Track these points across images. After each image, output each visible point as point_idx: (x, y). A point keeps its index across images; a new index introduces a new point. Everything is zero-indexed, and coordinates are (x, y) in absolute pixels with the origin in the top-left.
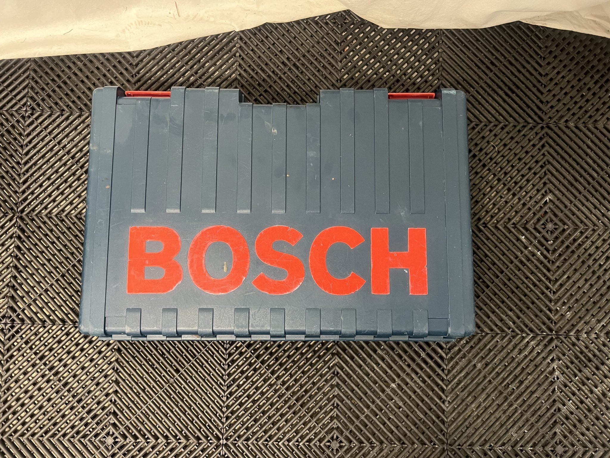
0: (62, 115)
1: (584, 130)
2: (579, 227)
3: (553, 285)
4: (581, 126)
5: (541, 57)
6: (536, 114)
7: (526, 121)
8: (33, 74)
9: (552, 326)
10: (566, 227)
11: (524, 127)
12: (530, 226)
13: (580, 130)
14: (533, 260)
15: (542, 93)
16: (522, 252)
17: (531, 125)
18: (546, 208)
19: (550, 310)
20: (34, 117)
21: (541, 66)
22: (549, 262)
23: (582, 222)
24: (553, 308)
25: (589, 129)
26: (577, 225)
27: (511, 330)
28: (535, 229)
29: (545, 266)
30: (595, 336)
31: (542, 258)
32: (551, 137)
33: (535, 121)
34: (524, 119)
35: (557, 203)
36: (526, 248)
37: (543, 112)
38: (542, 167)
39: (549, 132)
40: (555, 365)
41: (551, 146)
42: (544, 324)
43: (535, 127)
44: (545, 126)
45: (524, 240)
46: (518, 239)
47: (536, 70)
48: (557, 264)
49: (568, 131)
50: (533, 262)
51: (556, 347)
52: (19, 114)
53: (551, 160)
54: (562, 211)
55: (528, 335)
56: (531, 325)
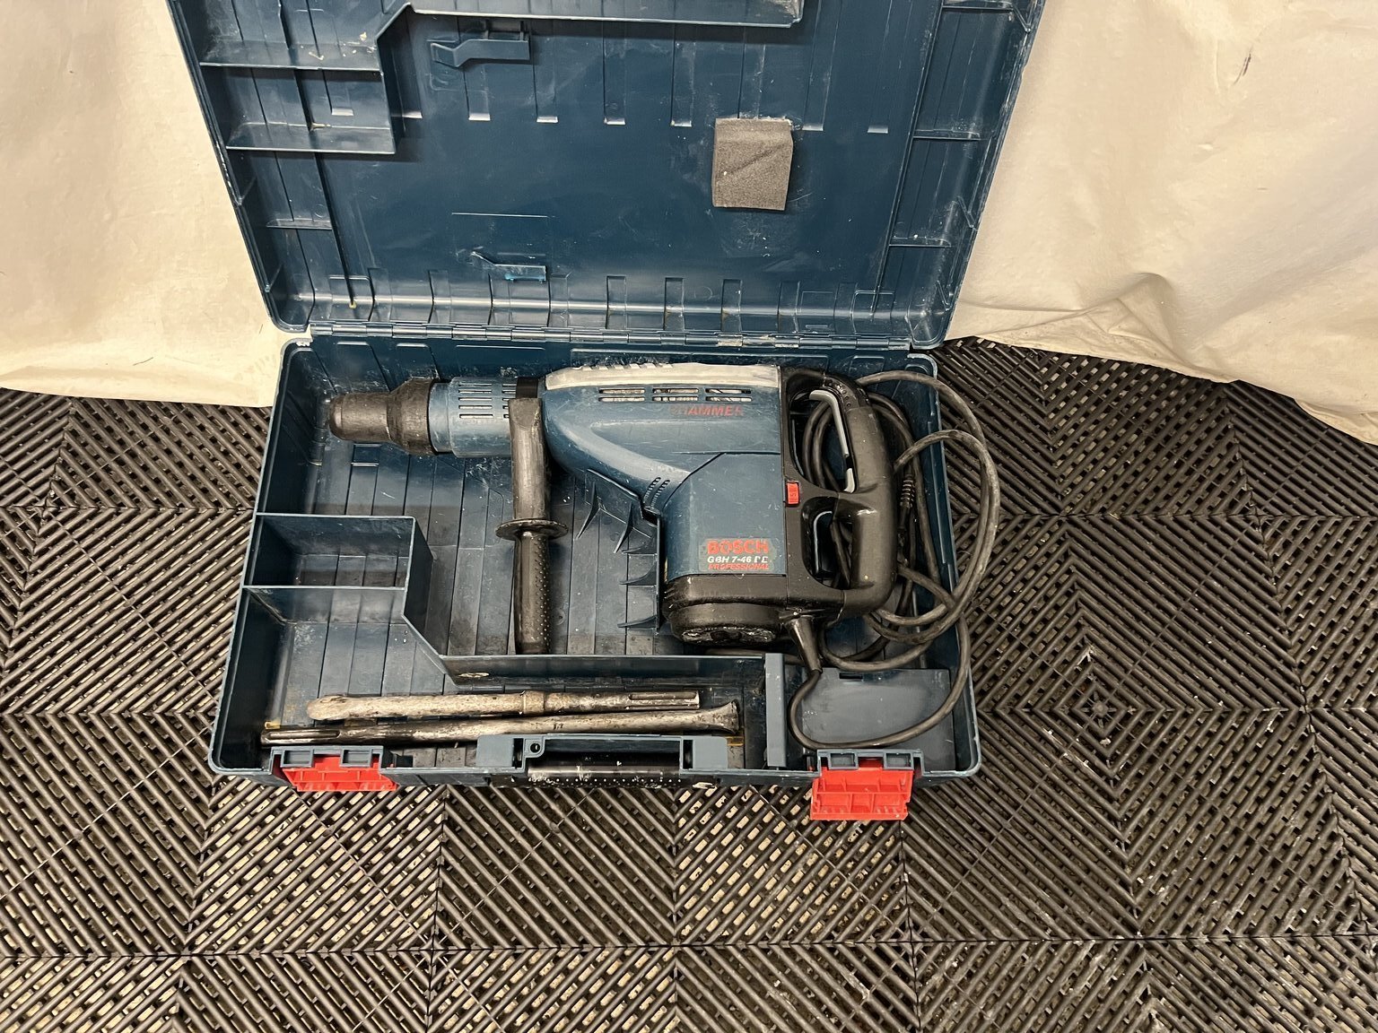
0: (118, 514)
1: (1139, 525)
2: (1158, 709)
3: (1123, 831)
4: (1132, 519)
5: (1041, 401)
6: (1045, 499)
7: (1028, 512)
8: (69, 439)
9: (1133, 919)
10: (1131, 710)
11: (1025, 522)
12: (1061, 710)
13: (1132, 527)
14: (1076, 778)
15: (1051, 462)
16: (1051, 763)
17: (1037, 518)
18: (1086, 674)
19: (1124, 884)
20: (60, 517)
21: (1043, 416)
22: (1107, 781)
23: (1162, 699)
24: (1130, 880)
25: (1146, 524)
26: (1153, 706)
27: (1049, 931)
28: (1072, 714)
29: (1102, 792)
30: (1225, 938)
31: (1092, 773)
32: (1079, 541)
33: (1044, 511)
34: (1024, 508)
35: (1108, 662)
36: (1058, 753)
37: (1057, 494)
38: (1068, 595)
39: (1073, 529)
40: (1150, 1008)
41: (1080, 556)
42: (1117, 916)
43: (1045, 521)
44: (1064, 519)
45: (1052, 738)
46: (1042, 738)
47: (1035, 423)
48: (1125, 785)
49: (1109, 529)
50: (1076, 783)
51: (1149, 967)
52: (30, 513)
53: (1085, 581)
54: (1119, 679)
55: (1086, 940)
56: (1089, 919)
